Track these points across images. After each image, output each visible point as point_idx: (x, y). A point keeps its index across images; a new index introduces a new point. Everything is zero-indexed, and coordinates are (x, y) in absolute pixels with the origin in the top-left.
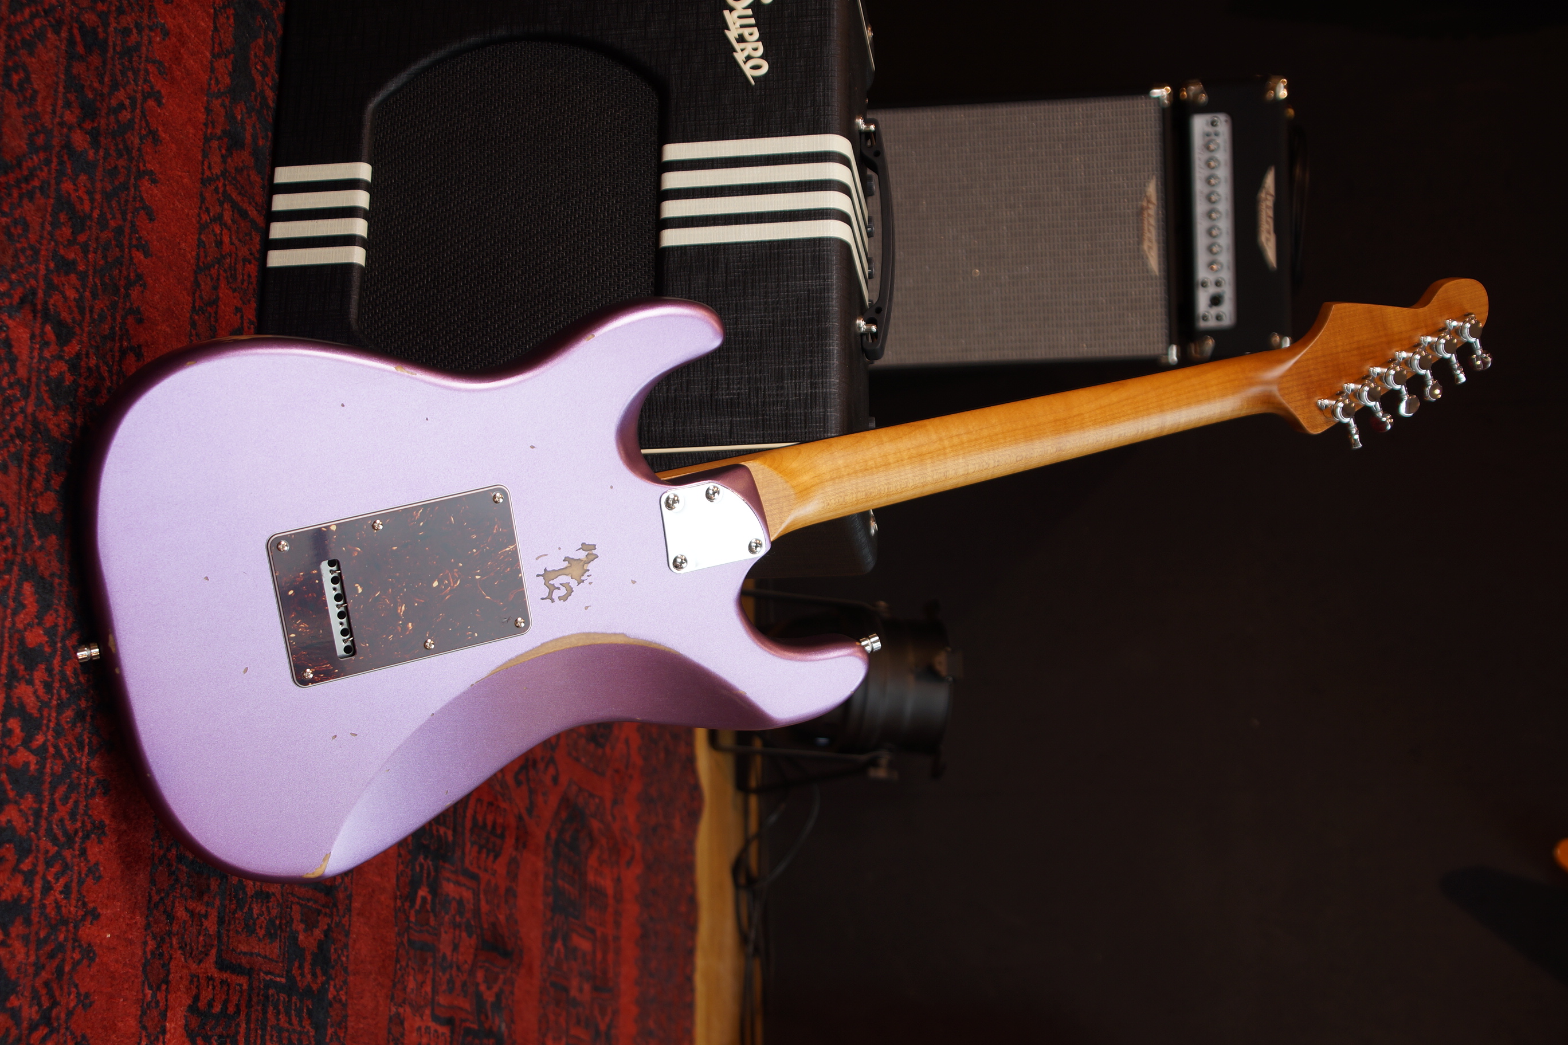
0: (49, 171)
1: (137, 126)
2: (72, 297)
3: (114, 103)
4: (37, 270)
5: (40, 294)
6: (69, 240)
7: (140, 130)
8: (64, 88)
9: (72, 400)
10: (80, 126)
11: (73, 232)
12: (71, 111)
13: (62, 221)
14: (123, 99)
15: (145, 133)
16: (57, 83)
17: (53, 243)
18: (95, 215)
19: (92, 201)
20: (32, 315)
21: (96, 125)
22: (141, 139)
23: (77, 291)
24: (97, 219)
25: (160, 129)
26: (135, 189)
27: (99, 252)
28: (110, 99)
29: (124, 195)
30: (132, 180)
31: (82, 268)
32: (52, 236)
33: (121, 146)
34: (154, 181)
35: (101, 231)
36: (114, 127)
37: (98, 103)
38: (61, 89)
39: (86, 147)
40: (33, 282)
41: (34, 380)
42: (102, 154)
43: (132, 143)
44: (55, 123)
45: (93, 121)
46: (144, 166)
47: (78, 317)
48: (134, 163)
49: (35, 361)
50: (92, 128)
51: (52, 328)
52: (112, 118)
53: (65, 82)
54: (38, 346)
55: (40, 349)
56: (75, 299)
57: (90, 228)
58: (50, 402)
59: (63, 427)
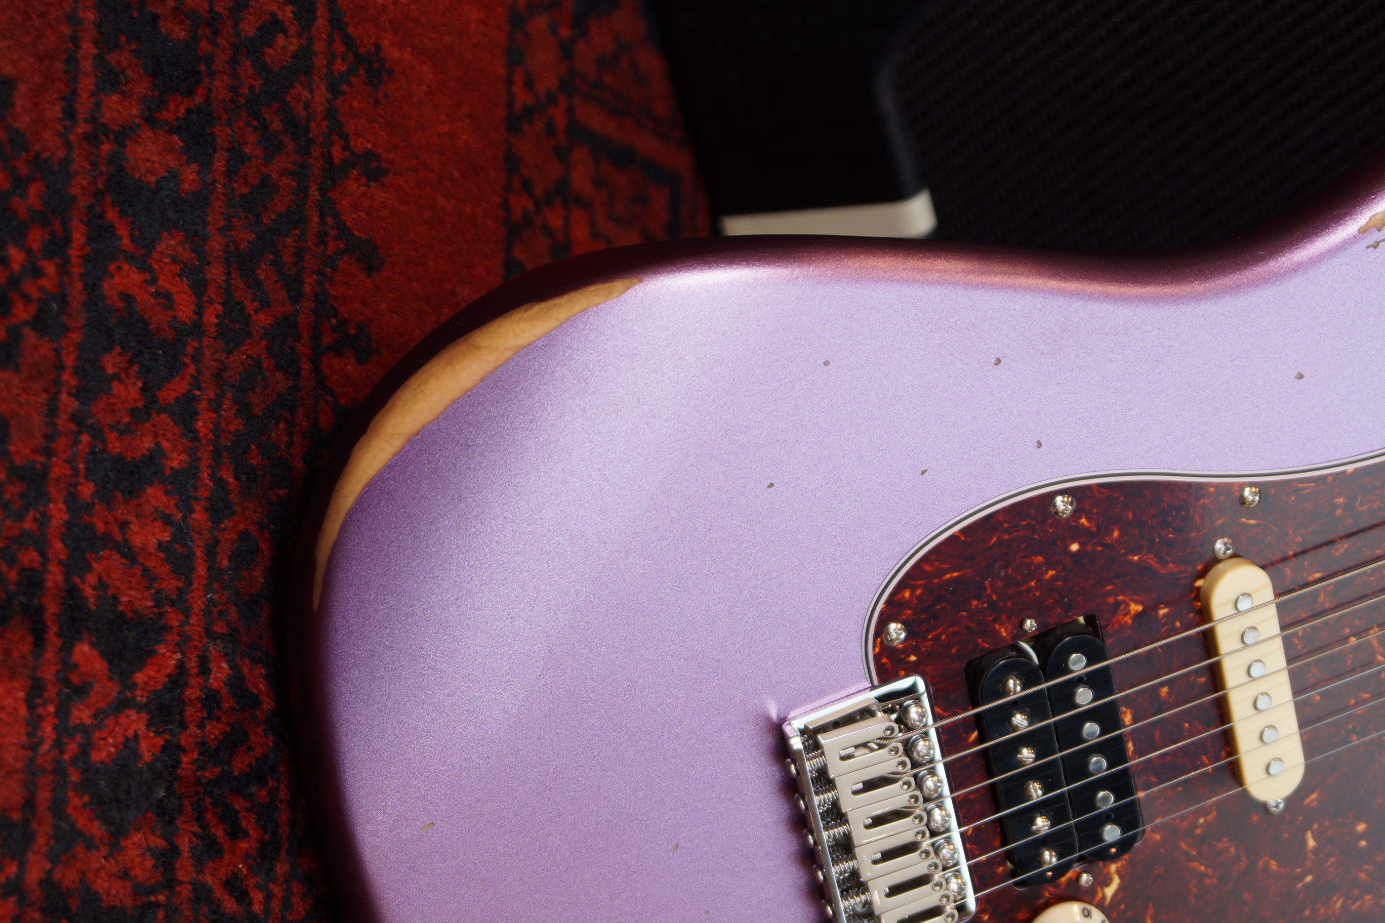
0: (63, 270)
1: (320, 61)
2: (153, 541)
3: (249, 27)
4: (43, 520)
5: (54, 577)
6: (133, 411)
7: (331, 62)
8: (96, 43)
9: (162, 794)
10: (150, 120)
11: (144, 389)
12: (123, 94)
13: (110, 370)
14: (274, 8)
15: (343, 68)
16: (75, 40)
17: (85, 438)
18: (211, 318)
19: (199, 289)
20: (30, 639)
21: (198, 100)
22: (334, 89)
23: (167, 520)
24: (217, 325)
25: (386, 43)
26: (322, 215)
27: (227, 404)
28: (237, 23)
29: (289, 241)
30: (314, 193)
31: (176, 461)
32: (79, 424)
33: (276, 125)
34: (375, 175)
35: (230, 353)
36: (251, 87)
37: (203, 44)
38: (88, 48)
39: (173, 164)
40: (31, 557)
41: (44, 796)
42: (219, 164)
43: (307, 105)
44: (73, 138)
45: (190, 93)
46: (345, 148)
47: (171, 584)
48: (316, 151)
49: (46, 747)
50: (189, 111)
51: (93, 645)
52: (247, 66)
53: (99, 26)
54: (51, 709)
55: (56, 715)
56: (160, 545)
57: (196, 357)
58: (97, 829)
59: (137, 872)
